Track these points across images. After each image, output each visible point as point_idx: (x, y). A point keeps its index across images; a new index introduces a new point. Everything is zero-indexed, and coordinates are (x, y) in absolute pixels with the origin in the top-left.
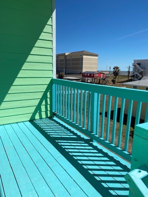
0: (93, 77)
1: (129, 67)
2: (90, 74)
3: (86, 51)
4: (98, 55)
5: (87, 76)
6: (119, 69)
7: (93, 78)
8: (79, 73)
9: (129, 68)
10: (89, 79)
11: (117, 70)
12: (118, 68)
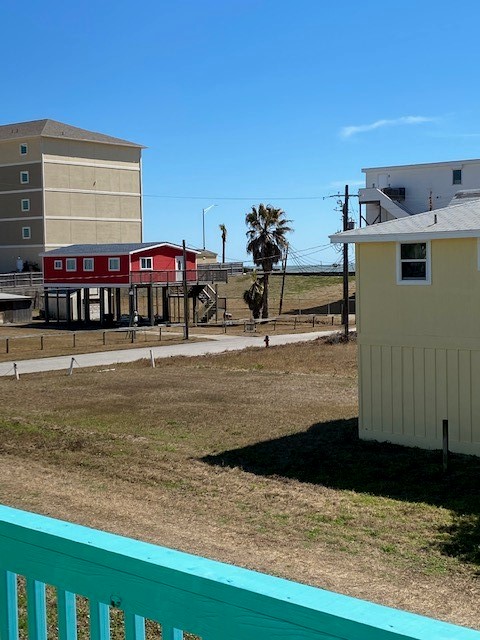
0: (123, 276)
1: (347, 196)
2: (101, 262)
3: (60, 125)
4: (139, 149)
5: (81, 276)
6: (280, 219)
7: (123, 287)
8: (20, 266)
9: (343, 199)
10: (94, 292)
11: (272, 229)
12: (275, 214)
